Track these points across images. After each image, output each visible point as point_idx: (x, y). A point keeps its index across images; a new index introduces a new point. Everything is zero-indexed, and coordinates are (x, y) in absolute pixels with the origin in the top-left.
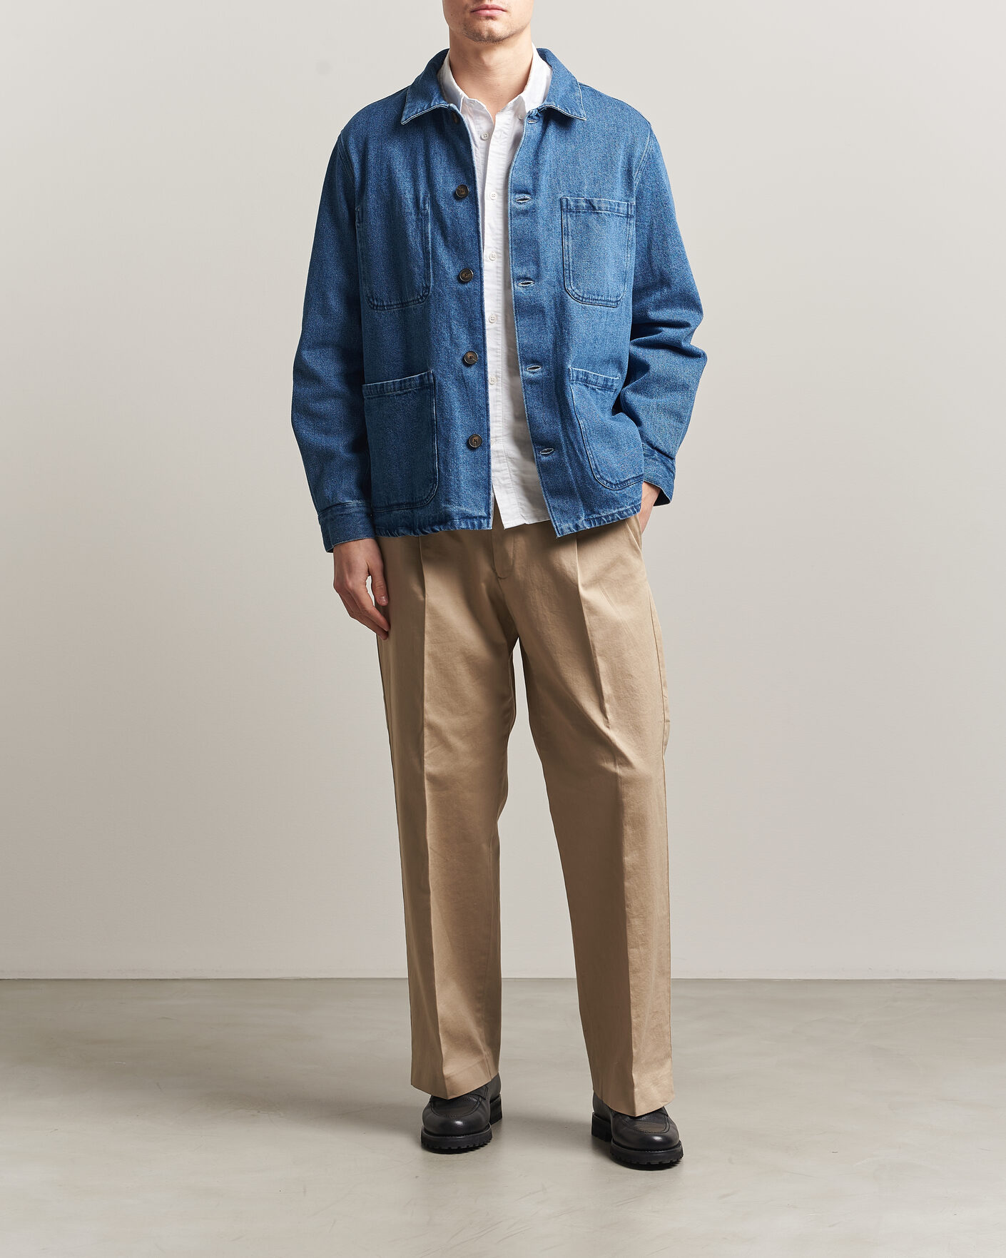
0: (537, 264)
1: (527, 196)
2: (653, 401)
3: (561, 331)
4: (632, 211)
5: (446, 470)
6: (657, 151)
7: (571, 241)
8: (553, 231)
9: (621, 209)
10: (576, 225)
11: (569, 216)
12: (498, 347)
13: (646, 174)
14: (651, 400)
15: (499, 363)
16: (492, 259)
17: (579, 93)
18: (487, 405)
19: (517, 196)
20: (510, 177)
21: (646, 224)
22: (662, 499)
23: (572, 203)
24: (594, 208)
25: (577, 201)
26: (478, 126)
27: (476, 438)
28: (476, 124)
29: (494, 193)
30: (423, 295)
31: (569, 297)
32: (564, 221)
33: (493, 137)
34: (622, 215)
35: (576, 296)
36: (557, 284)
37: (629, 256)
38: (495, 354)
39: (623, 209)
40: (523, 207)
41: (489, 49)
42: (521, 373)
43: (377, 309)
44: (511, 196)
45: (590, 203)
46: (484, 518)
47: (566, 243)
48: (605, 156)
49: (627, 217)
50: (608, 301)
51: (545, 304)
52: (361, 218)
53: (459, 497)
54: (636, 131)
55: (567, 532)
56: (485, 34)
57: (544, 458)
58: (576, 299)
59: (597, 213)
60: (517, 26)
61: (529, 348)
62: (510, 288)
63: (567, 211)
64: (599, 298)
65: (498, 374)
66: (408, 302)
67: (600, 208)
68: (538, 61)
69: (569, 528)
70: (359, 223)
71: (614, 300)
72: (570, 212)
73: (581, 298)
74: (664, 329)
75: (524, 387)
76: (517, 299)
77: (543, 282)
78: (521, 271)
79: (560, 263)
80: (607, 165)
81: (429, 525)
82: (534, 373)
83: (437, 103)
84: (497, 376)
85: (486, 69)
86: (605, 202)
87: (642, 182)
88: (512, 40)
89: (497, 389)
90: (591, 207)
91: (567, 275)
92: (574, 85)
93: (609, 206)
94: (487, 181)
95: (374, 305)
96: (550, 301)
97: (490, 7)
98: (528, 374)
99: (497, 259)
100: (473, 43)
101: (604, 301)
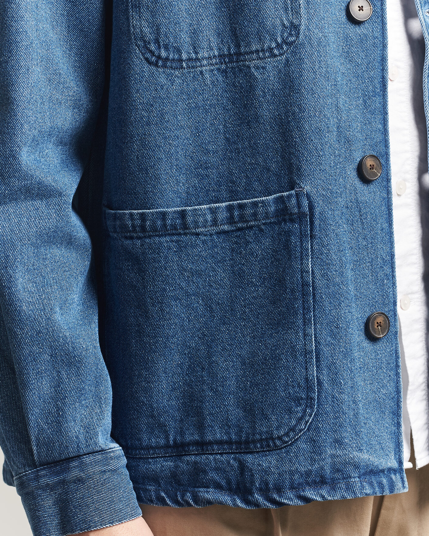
5: (334, 382)
18: (392, 256)
27: (378, 319)
30: (284, 42)
43: (164, 66)
53: (357, 434)
81: (292, 488)
95: (159, 57)
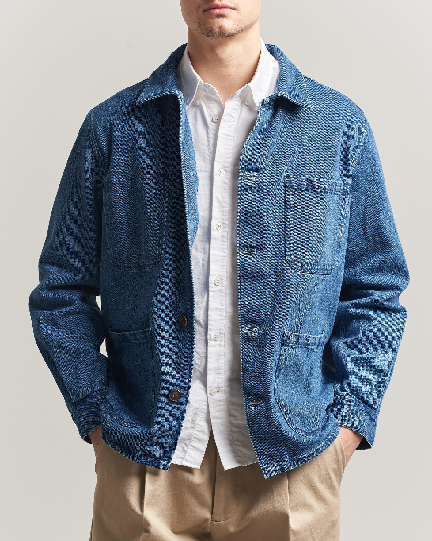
0: (261, 233)
1: (255, 174)
2: (363, 356)
3: (280, 296)
4: (348, 190)
6: (371, 137)
7: (292, 215)
8: (277, 205)
9: (338, 187)
10: (298, 201)
11: (291, 193)
12: (222, 307)
13: (362, 157)
14: (360, 355)
15: (222, 321)
16: (219, 228)
17: (305, 84)
19: (247, 173)
20: (242, 156)
21: (361, 201)
22: (364, 445)
23: (294, 182)
24: (314, 187)
25: (299, 180)
26: (209, 110)
27: (176, 393)
28: (208, 108)
29: (222, 170)
30: (157, 261)
31: (289, 267)
32: (287, 197)
33: (222, 121)
34: (339, 193)
35: (295, 266)
36: (278, 253)
37: (343, 228)
38: (219, 313)
39: (340, 188)
40: (252, 183)
41: (222, 44)
42: (241, 331)
44: (242, 173)
45: (311, 182)
46: (164, 460)
47: (289, 217)
48: (326, 140)
49: (343, 195)
50: (324, 270)
51: (267, 272)
52: (106, 188)
54: (354, 119)
55: (274, 474)
56: (217, 30)
57: (253, 409)
58: (296, 269)
59: (317, 191)
60: (246, 22)
61: (249, 309)
62: (236, 254)
63: (290, 188)
64: (317, 268)
65: (222, 331)
66: (144, 266)
67: (319, 188)
68: (266, 55)
69: (275, 470)
70: (105, 192)
71: (329, 268)
72: (293, 189)
73: (299, 268)
74: (375, 291)
75: (243, 343)
76: (242, 265)
77: (266, 252)
78: (247, 240)
79: (282, 234)
80: (328, 148)
82: (252, 332)
83: (168, 90)
84: (220, 333)
85: (220, 62)
86: (325, 182)
87: (359, 164)
88: (242, 34)
89: (220, 345)
90: (312, 185)
91: (288, 246)
92: (299, 77)
93: (327, 186)
94: (216, 159)
96: (271, 269)
97: (220, 6)
98: (247, 333)
99: (222, 229)
100: (207, 39)
101: (320, 270)
